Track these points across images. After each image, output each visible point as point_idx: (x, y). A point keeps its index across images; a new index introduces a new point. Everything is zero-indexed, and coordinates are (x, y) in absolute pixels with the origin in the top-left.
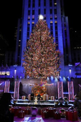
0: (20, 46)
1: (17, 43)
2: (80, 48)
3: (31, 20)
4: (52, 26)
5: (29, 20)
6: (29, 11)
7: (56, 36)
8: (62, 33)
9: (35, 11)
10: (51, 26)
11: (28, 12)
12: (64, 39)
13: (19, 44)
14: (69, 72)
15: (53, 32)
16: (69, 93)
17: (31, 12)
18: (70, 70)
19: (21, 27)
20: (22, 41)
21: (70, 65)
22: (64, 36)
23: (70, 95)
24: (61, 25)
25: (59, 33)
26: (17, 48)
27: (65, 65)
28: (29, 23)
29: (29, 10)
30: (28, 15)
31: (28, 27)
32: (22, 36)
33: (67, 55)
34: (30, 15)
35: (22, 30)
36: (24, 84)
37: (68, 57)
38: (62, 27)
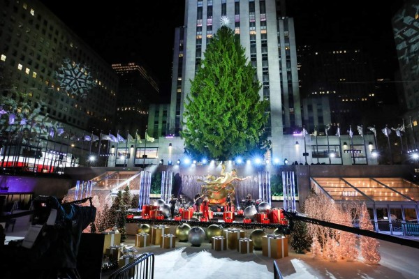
0: (179, 91)
1: (174, 84)
2: (326, 92)
3: (204, 29)
4: (255, 42)
5: (199, 29)
6: (200, 9)
7: (263, 65)
8: (280, 57)
9: (214, 9)
10: (251, 42)
11: (196, 11)
12: (285, 73)
13: (178, 88)
14: (294, 149)
15: (255, 56)
16: (284, 198)
17: (205, 11)
18: (297, 146)
19: (182, 48)
20: (184, 80)
21: (298, 133)
22: (284, 65)
23: (287, 201)
24: (276, 39)
25: (270, 58)
26: (173, 96)
27: (284, 134)
28: (200, 37)
29: (199, 6)
30: (198, 19)
31: (197, 46)
32: (185, 69)
33: (291, 110)
34: (201, 18)
35: (185, 54)
36: (186, 177)
37: (292, 115)
38: (279, 42)
